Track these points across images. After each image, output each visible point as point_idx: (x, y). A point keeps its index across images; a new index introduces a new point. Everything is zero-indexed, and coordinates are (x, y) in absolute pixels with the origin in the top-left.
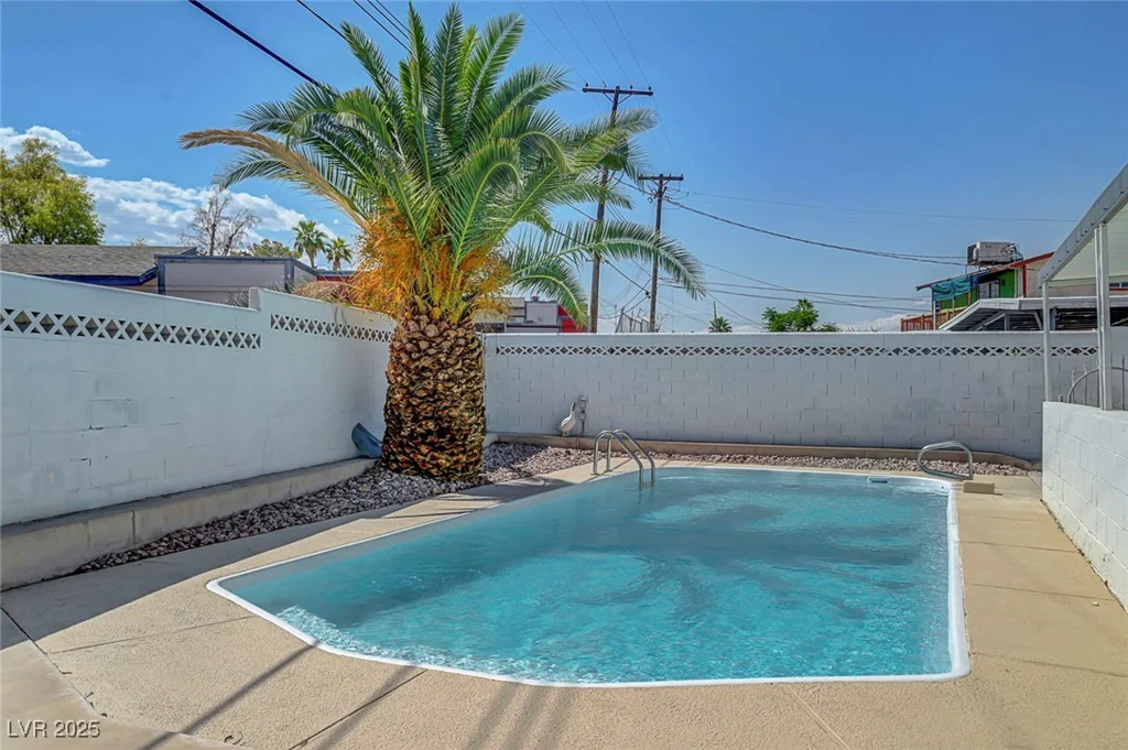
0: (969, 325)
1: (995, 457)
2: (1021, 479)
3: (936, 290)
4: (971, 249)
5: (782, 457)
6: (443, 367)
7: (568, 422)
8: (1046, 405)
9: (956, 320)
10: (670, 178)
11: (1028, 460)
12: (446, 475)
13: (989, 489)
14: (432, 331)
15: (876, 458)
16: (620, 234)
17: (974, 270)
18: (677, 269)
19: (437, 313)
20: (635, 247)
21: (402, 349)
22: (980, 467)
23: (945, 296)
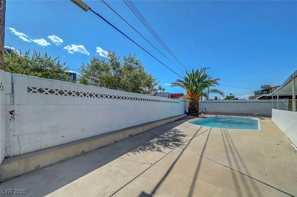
0: (260, 99)
1: (265, 116)
2: (269, 118)
3: (255, 92)
4: (262, 86)
5: (233, 115)
6: (195, 105)
7: (204, 111)
8: (272, 109)
9: (259, 98)
10: (211, 78)
11: (270, 116)
12: (195, 116)
13: (264, 119)
14: (194, 101)
15: (247, 116)
16: (215, 90)
17: (262, 89)
18: (222, 94)
19: (195, 99)
20: (216, 92)
21: (191, 103)
22: (263, 117)
23: (257, 93)
